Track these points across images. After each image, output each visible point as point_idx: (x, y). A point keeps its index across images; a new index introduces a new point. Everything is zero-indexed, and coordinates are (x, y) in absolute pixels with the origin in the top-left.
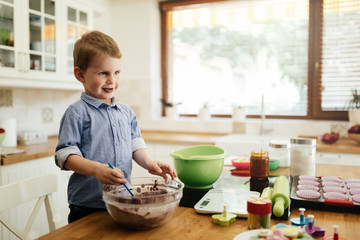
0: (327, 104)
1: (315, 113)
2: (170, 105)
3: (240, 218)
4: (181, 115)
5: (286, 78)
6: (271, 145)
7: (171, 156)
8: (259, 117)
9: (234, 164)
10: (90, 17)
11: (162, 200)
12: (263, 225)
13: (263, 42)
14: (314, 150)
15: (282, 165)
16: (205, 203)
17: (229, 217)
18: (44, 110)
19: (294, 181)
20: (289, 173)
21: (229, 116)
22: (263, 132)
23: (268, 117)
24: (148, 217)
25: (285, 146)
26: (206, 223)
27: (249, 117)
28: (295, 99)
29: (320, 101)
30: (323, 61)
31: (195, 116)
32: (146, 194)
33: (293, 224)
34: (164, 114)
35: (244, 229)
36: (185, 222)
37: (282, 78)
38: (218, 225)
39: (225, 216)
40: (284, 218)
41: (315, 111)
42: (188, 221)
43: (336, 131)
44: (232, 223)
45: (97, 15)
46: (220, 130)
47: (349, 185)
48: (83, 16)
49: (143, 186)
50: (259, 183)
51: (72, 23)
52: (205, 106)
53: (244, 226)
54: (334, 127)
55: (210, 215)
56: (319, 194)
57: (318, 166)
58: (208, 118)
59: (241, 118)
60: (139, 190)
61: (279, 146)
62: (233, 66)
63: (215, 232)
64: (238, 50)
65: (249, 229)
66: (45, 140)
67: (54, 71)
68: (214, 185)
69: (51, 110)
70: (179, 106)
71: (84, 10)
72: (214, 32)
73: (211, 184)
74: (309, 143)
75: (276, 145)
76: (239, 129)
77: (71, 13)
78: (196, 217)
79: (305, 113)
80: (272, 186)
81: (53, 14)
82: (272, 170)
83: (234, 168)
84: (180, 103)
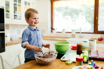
0: (100, 29)
1: (96, 32)
2: (53, 29)
3: (74, 62)
4: (57, 32)
5: (88, 22)
6: (83, 41)
7: (54, 44)
8: (79, 33)
9: (72, 47)
10: (31, 4)
11: (52, 57)
12: (81, 65)
13: (81, 11)
14: (96, 43)
15: (86, 47)
16: (64, 58)
17: (71, 62)
18: (18, 30)
19: (90, 52)
20: (88, 49)
21: (71, 33)
22: (81, 37)
23: (82, 33)
24: (47, 62)
25: (87, 42)
26: (64, 63)
27: (76, 33)
28: (90, 28)
29: (97, 28)
30: (99, 17)
31: (61, 32)
32: (47, 55)
33: (89, 64)
34: (52, 32)
35: (75, 66)
36: (58, 63)
37: (86, 21)
38: (67, 64)
39: (69, 62)
40: (87, 63)
41: (96, 31)
42: (59, 63)
43: (102, 37)
44: (71, 64)
45: (33, 3)
46: (68, 36)
48: (29, 4)
49: (46, 53)
50: (79, 52)
51: (26, 6)
52: (64, 30)
53: (75, 65)
54: (102, 36)
55: (65, 61)
56: (97, 56)
57: (97, 47)
58: (64, 33)
59: (74, 33)
60: (45, 54)
61: (85, 42)
62: (72, 18)
63: (67, 66)
64: (73, 13)
65: (76, 66)
66: (18, 39)
67: (21, 19)
68: (66, 53)
69: (20, 31)
70: (56, 30)
71: (29, 2)
72: (66, 8)
73: (65, 52)
74: (94, 41)
75: (84, 41)
76: (73, 36)
77: (26, 3)
78: (61, 62)
79: (93, 32)
80: (83, 53)
81: (20, 3)
82: (83, 48)
83: (72, 48)
84: (56, 29)
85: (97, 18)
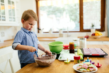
0: (85, 28)
1: (82, 30)
2: (40, 30)
3: (71, 61)
4: (44, 32)
5: (72, 20)
6: (73, 40)
7: (48, 45)
8: (67, 32)
9: (64, 46)
10: (15, 3)
11: (50, 58)
12: (78, 62)
13: (64, 10)
14: (86, 41)
15: (77, 45)
16: (61, 58)
21: (58, 32)
22: (68, 36)
23: (69, 32)
25: (77, 40)
26: (63, 63)
27: (64, 32)
29: (83, 27)
31: (48, 32)
33: (86, 61)
36: (57, 63)
38: (66, 63)
39: (68, 61)
40: (83, 60)
44: (70, 63)
45: (17, 2)
46: (56, 36)
47: (97, 50)
48: (13, 3)
49: (43, 54)
51: (9, 5)
52: (51, 30)
53: (73, 63)
54: (87, 34)
55: (63, 61)
56: (90, 53)
57: (87, 45)
58: (52, 33)
59: (62, 33)
60: (42, 56)
61: (76, 40)
62: (56, 17)
63: (66, 65)
65: (75, 64)
66: (3, 42)
67: (5, 20)
68: (61, 53)
71: (13, 1)
74: (85, 39)
76: (61, 36)
77: (9, 2)
78: (59, 62)
79: (79, 30)
80: (76, 51)
81: (3, 2)
84: (43, 29)
85: (82, 17)
